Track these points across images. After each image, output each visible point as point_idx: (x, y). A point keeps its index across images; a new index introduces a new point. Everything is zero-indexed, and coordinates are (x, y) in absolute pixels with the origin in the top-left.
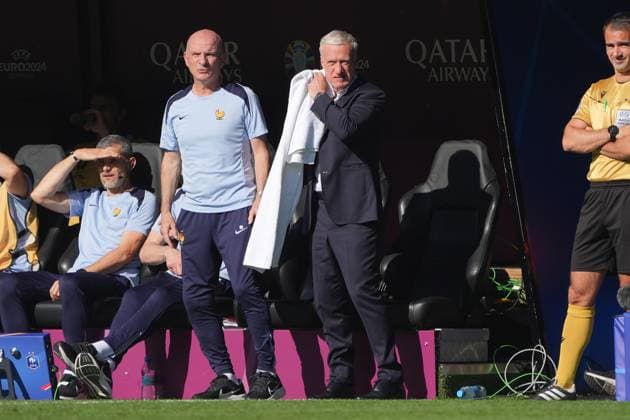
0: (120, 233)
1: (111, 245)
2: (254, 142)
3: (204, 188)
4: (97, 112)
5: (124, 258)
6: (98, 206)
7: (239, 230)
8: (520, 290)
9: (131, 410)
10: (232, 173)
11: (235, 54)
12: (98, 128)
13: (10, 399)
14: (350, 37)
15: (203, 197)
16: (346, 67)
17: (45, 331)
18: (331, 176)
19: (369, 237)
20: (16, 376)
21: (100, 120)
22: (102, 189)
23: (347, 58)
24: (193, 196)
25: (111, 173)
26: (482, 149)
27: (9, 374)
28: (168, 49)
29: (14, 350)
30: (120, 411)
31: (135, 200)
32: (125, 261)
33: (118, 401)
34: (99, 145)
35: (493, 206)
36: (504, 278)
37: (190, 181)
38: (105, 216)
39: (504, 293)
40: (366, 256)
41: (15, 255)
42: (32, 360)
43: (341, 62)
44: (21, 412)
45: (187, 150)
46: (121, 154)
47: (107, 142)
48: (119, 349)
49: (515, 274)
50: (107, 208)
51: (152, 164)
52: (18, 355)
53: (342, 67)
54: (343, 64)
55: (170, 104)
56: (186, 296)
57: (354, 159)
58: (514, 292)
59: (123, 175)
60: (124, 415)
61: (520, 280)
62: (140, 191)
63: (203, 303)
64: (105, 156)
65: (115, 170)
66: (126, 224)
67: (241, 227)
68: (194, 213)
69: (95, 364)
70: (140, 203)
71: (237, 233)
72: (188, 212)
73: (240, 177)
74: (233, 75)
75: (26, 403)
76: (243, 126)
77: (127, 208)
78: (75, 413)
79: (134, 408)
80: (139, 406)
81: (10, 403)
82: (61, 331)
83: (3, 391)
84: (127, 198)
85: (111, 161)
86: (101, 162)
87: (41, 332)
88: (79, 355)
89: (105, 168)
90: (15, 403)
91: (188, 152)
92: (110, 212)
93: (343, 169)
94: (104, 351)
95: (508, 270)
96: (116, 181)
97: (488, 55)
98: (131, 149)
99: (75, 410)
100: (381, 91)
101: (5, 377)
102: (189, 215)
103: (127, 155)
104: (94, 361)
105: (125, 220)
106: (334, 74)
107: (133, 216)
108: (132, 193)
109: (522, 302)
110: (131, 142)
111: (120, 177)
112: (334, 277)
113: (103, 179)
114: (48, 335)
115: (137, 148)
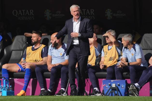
9: (147, 99)
13: (118, 96)
17: (126, 79)
20: (119, 90)
27: (117, 90)
29: (118, 84)
30: (144, 99)
33: (144, 97)
41: (118, 61)
42: (123, 86)
44: (120, 99)
48: (141, 85)
52: (119, 85)
60: (145, 100)
69: (135, 88)
75: (121, 97)
78: (133, 100)
79: (148, 98)
80: (149, 98)
81: (117, 97)
82: (130, 79)
83: (115, 94)
87: (125, 79)
88: (131, 85)
90: (118, 97)
94: (137, 86)
99: (133, 99)
101: (116, 91)
104: (135, 87)
106: (75, 15)
114: (127, 80)
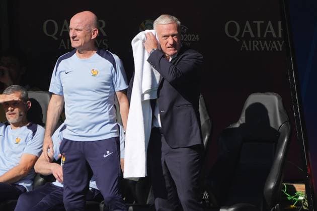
0: (20, 155)
1: (14, 164)
2: (118, 94)
3: (80, 123)
4: (5, 68)
5: (22, 172)
6: (4, 136)
7: (106, 154)
8: (304, 200)
10: (101, 114)
11: (103, 29)
12: (6, 80)
14: (175, 18)
15: (79, 129)
16: (176, 40)
18: (166, 114)
19: (195, 159)
21: (7, 75)
22: (7, 124)
23: (176, 32)
24: (71, 128)
25: (13, 112)
26: (279, 99)
28: (56, 24)
31: (31, 132)
32: (23, 175)
34: (5, 92)
35: (286, 140)
36: (293, 191)
37: (70, 117)
38: (9, 143)
39: (292, 202)
40: (193, 172)
43: (173, 36)
45: (69, 96)
46: (21, 99)
47: (11, 90)
49: (300, 188)
50: (11, 137)
51: (42, 106)
53: (173, 39)
54: (174, 37)
55: (59, 62)
56: (66, 200)
57: (183, 102)
58: (300, 201)
59: (22, 114)
61: (304, 193)
62: (34, 125)
63: (77, 206)
64: (9, 100)
65: (16, 110)
66: (24, 149)
67: (108, 152)
68: (72, 141)
70: (34, 134)
71: (105, 156)
72: (68, 140)
73: (106, 116)
74: (102, 44)
76: (111, 82)
77: (25, 137)
84: (25, 131)
85: (14, 104)
86: (7, 104)
89: (9, 109)
91: (70, 97)
92: (13, 142)
93: (175, 108)
95: (296, 186)
96: (17, 118)
97: (284, 33)
98: (27, 95)
100: (200, 55)
102: (69, 143)
103: (24, 99)
105: (24, 146)
106: (168, 45)
107: (29, 143)
108: (28, 127)
109: (305, 208)
110: (28, 90)
111: (20, 115)
112: (170, 187)
113: (8, 116)
115: (32, 95)
